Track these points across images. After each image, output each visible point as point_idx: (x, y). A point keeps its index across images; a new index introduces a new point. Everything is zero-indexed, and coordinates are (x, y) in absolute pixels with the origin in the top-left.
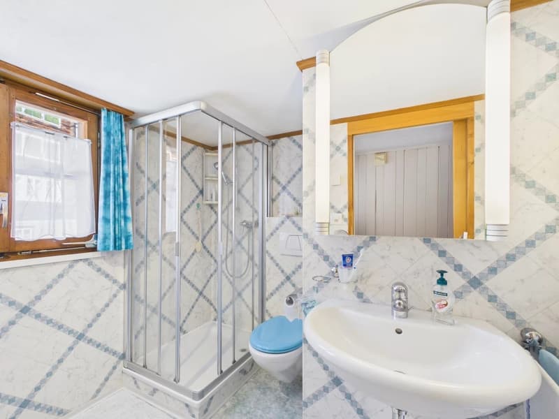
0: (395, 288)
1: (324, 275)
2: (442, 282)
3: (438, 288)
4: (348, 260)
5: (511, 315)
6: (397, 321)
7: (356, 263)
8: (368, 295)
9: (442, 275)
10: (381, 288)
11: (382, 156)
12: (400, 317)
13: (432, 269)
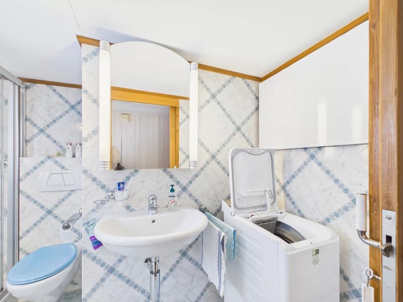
0: (150, 198)
1: (101, 199)
2: (172, 190)
3: (171, 194)
4: (121, 186)
5: (196, 201)
6: (152, 217)
7: (127, 187)
8: (133, 206)
9: (172, 187)
10: (141, 200)
11: (126, 116)
12: (153, 214)
13: (167, 185)
